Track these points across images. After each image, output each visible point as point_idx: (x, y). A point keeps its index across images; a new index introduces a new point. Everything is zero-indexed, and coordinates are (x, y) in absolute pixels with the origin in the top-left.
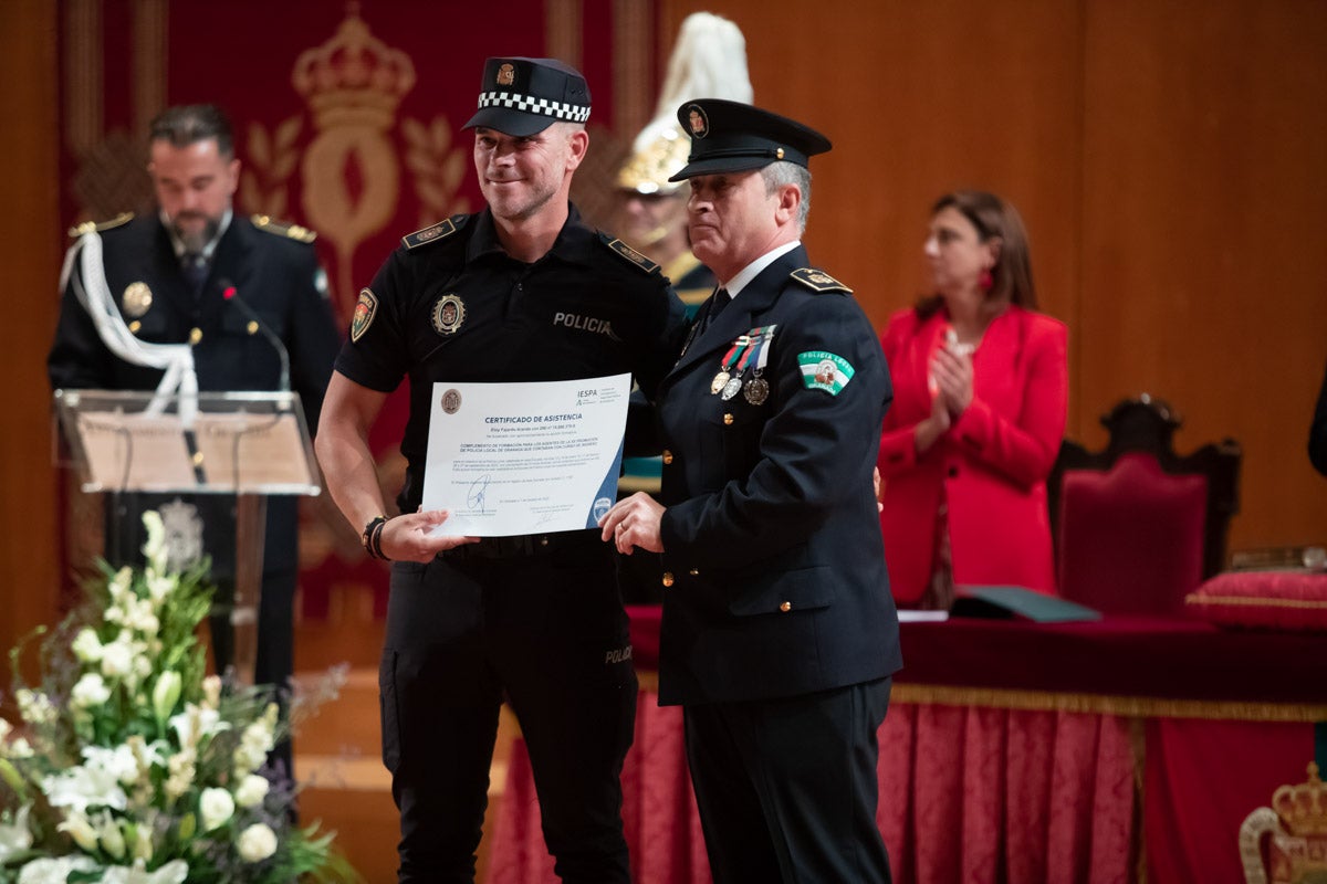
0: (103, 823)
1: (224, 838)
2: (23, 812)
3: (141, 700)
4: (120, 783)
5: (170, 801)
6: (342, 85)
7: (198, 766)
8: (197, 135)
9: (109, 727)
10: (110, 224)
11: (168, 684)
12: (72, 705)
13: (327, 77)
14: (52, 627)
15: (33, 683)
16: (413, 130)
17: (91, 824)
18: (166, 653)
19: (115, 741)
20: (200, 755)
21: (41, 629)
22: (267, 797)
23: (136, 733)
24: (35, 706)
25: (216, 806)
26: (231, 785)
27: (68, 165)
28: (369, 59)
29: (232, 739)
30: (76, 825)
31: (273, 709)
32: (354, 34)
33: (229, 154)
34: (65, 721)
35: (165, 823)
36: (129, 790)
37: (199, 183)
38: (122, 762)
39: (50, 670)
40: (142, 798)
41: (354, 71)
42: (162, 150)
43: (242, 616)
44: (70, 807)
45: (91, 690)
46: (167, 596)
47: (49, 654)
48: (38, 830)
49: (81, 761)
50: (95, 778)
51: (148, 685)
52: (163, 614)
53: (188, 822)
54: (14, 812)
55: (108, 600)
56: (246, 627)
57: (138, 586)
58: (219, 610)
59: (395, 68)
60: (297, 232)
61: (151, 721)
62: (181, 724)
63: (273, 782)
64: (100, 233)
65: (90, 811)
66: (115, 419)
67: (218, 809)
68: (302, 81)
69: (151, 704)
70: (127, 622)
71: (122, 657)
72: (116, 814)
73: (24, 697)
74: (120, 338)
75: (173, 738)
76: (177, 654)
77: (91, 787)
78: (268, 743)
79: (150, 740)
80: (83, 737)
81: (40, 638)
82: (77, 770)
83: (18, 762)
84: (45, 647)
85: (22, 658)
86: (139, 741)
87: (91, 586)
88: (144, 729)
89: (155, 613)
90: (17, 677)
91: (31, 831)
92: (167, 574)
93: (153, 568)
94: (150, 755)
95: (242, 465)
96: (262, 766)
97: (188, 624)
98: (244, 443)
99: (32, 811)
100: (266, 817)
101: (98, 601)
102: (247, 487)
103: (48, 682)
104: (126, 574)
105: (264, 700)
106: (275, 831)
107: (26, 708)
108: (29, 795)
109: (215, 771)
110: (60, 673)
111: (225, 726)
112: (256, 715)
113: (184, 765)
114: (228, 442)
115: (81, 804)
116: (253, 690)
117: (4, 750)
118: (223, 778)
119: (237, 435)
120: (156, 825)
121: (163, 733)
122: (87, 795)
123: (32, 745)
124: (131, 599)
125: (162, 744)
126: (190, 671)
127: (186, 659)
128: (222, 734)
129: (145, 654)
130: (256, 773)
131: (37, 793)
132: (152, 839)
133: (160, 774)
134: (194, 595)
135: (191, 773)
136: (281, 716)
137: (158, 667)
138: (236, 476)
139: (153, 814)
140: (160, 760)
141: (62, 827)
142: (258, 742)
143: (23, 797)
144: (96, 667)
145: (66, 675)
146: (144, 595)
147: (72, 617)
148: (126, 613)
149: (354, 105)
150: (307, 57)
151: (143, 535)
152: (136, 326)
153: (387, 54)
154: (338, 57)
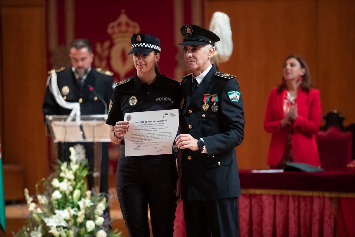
0: (61, 230)
1: (92, 234)
2: (40, 228)
3: (70, 197)
4: (65, 220)
5: (78, 224)
6: (121, 32)
7: (85, 215)
8: (82, 47)
9: (62, 205)
10: (59, 71)
11: (77, 193)
12: (52, 199)
13: (116, 30)
14: (46, 178)
15: (42, 193)
17: (58, 231)
18: (76, 185)
19: (63, 208)
20: (86, 211)
21: (44, 179)
22: (104, 223)
23: (69, 206)
24: (42, 199)
25: (90, 225)
26: (94, 219)
28: (128, 25)
29: (94, 207)
30: (53, 231)
31: (105, 199)
32: (123, 18)
33: (91, 52)
34: (50, 203)
35: (77, 230)
36: (67, 221)
37: (83, 59)
38: (65, 214)
39: (46, 190)
40: (71, 223)
41: (124, 28)
42: (73, 50)
43: (96, 174)
44: (52, 226)
45: (57, 195)
46: (77, 170)
47: (46, 186)
48: (44, 232)
49: (54, 214)
50: (58, 218)
51: (72, 193)
52: (75, 174)
53: (83, 230)
54: (37, 228)
55: (61, 171)
56: (97, 177)
58: (90, 173)
59: (134, 27)
60: (108, 73)
61: (73, 203)
62: (81, 203)
63: (105, 218)
64: (57, 73)
65: (58, 227)
66: (62, 123)
67: (91, 226)
68: (110, 31)
69: (72, 198)
70: (66, 177)
71: (65, 186)
72: (64, 228)
73: (39, 197)
74: (61, 101)
75: (78, 207)
76: (79, 185)
77: (57, 221)
78: (104, 208)
79: (72, 208)
80: (55, 207)
81: (43, 181)
82: (54, 216)
83: (38, 214)
84: (45, 184)
85: (39, 187)
86: (70, 208)
87: (56, 167)
88: (71, 205)
89: (73, 174)
90: (37, 192)
91: (42, 232)
92: (76, 164)
93: (72, 162)
94: (73, 212)
95: (96, 134)
96: (102, 214)
97: (82, 177)
98: (96, 129)
99: (42, 227)
100: (103, 228)
101: (58, 171)
102: (97, 140)
103: (46, 193)
104: (65, 164)
105: (102, 197)
106: (106, 232)
107: (40, 200)
108: (41, 223)
109: (90, 216)
110: (49, 190)
111: (92, 204)
112: (100, 201)
113: (82, 214)
114: (91, 129)
115: (55, 225)
116: (99, 194)
117: (35, 211)
118: (92, 217)
119: (94, 127)
120: (75, 231)
121: (76, 206)
122: (57, 223)
123: (42, 210)
124: (67, 170)
125: (76, 209)
126: (83, 189)
127: (82, 186)
128: (91, 206)
129: (71, 185)
130: (101, 216)
131: (43, 222)
132: (74, 234)
133: (75, 217)
134: (83, 169)
135: (83, 216)
136: (107, 201)
137: (74, 188)
138: (94, 137)
139: (74, 228)
140: (75, 213)
141: (50, 231)
142: (101, 208)
143: (40, 224)
144: (58, 189)
145: (50, 191)
146: (70, 169)
147: (51, 176)
148: (66, 174)
149: (124, 37)
150: (111, 25)
151: (69, 153)
152: (65, 98)
153: (132, 23)
154: (119, 25)
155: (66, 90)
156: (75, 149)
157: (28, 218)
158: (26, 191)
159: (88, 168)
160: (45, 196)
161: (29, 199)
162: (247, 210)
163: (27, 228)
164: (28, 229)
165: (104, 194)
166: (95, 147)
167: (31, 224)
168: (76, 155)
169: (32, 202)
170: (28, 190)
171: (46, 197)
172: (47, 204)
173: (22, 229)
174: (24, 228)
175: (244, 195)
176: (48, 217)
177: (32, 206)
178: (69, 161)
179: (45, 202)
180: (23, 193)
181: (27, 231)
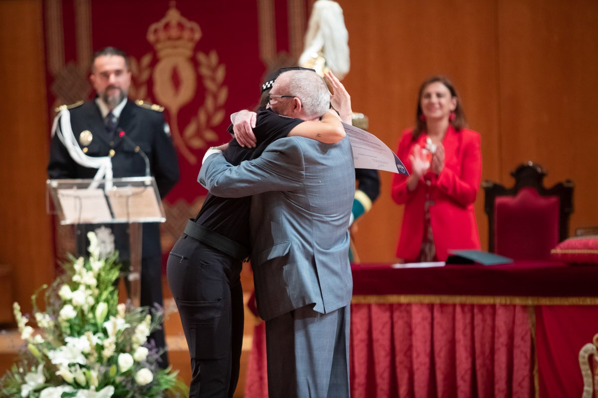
0: (76, 371)
1: (129, 375)
2: (41, 367)
3: (90, 316)
4: (83, 353)
5: (105, 360)
6: (169, 39)
7: (117, 344)
9: (77, 328)
10: (73, 106)
11: (102, 308)
12: (60, 319)
13: (162, 35)
14: (49, 284)
15: (42, 310)
16: (201, 57)
17: (70, 371)
18: (100, 294)
19: (80, 334)
20: (117, 339)
21: (45, 286)
22: (147, 357)
23: (89, 330)
24: (44, 320)
25: (125, 361)
26: (131, 351)
27: (50, 79)
28: (181, 26)
29: (130, 332)
30: (64, 372)
31: (149, 317)
32: (173, 16)
34: (57, 326)
35: (103, 369)
36: (86, 356)
38: (83, 343)
39: (50, 304)
40: (93, 359)
41: (174, 32)
43: (134, 277)
44: (61, 364)
45: (68, 312)
46: (100, 270)
47: (49, 297)
48: (48, 375)
49: (65, 344)
50: (71, 351)
51: (93, 309)
52: (98, 277)
53: (113, 369)
54: (37, 367)
55: (74, 272)
56: (135, 281)
57: (87, 265)
58: (123, 274)
59: (192, 30)
60: (155, 107)
61: (95, 325)
62: (108, 325)
63: (150, 350)
64: (69, 110)
65: (70, 366)
66: (74, 192)
67: (126, 363)
68: (151, 37)
69: (94, 317)
70: (82, 281)
71: (81, 297)
72: (81, 366)
73: (39, 316)
74: (79, 156)
75: (105, 332)
76: (105, 295)
77: (70, 355)
78: (147, 332)
79: (95, 333)
80: (66, 333)
81: (45, 290)
82: (63, 348)
83: (37, 345)
84: (47, 294)
85: (37, 299)
86: (90, 334)
87: (66, 266)
88: (92, 329)
89: (95, 277)
90: (35, 308)
91: (45, 375)
92: (99, 260)
93: (92, 256)
94: (95, 340)
95: (131, 210)
96: (145, 343)
97: (109, 281)
98: (131, 200)
99: (45, 366)
100: (148, 365)
101: (69, 273)
102: (133, 219)
103: (49, 309)
104: (81, 260)
105: (144, 313)
106: (152, 371)
107: (40, 322)
108: (43, 360)
109: (124, 346)
110: (54, 305)
111: (128, 326)
112: (141, 320)
113: (110, 344)
114: (124, 200)
115: (66, 363)
116: (139, 309)
117: (31, 340)
118: (128, 348)
119: (128, 197)
120: (99, 371)
121: (100, 330)
122: (69, 359)
123: (43, 337)
124: (84, 271)
125: (100, 335)
126: (111, 302)
127: (110, 297)
128: (127, 329)
129: (91, 295)
130: (142, 346)
131: (46, 358)
132: (98, 377)
133: (100, 348)
134: (112, 268)
135: (114, 347)
136: (152, 320)
137: (97, 301)
138: (128, 215)
139: (98, 366)
140: (100, 342)
141: (58, 373)
142: (142, 332)
143: (40, 360)
144: (70, 302)
145: (56, 306)
146: (90, 269)
147: (58, 280)
148: (82, 278)
149: (175, 47)
150: (153, 27)
151: (88, 243)
152: (86, 150)
153: (188, 24)
154: (167, 26)
155: (87, 136)
156: (96, 234)
157: (20, 351)
158: (16, 306)
159: (120, 266)
160: (48, 314)
161: (22, 321)
162: (387, 330)
163: (18, 368)
164: (21, 370)
165: (147, 308)
166: (130, 231)
167: (26, 362)
168: (98, 245)
169: (27, 324)
170: (20, 304)
171: (50, 316)
172: (52, 328)
173: (10, 370)
174: (14, 369)
175: (380, 305)
176: (54, 349)
177: (26, 332)
178: (88, 255)
179: (48, 324)
180: (12, 310)
181: (19, 373)
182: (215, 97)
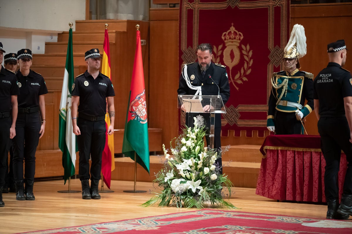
0: (186, 173)
1: (208, 176)
2: (172, 170)
3: (193, 151)
4: (189, 166)
5: (198, 169)
6: (230, 38)
7: (203, 163)
8: (206, 49)
9: (187, 156)
10: (189, 64)
11: (198, 148)
12: (181, 151)
13: (227, 37)
14: (177, 138)
15: (174, 148)
16: (243, 47)
17: (184, 173)
18: (198, 142)
19: (188, 158)
20: (203, 161)
21: (175, 138)
22: (215, 169)
23: (192, 157)
24: (174, 152)
25: (206, 170)
26: (209, 166)
27: (181, 53)
28: (235, 33)
29: (209, 158)
30: (181, 173)
31: (217, 153)
32: (233, 29)
33: (211, 53)
34: (179, 154)
35: (197, 173)
36: (191, 167)
37: (205, 58)
38: (190, 162)
39: (177, 145)
40: (193, 169)
41: (232, 36)
42: (199, 51)
43: (212, 136)
44: (181, 170)
45: (184, 149)
46: (197, 132)
47: (177, 142)
48: (175, 174)
49: (183, 162)
50: (185, 165)
51: (194, 148)
52: (197, 135)
53: (201, 173)
54: (171, 171)
55: (187, 133)
56: (212, 138)
57: (192, 130)
58: (207, 135)
59: (240, 35)
60: (223, 66)
61: (195, 155)
62: (200, 155)
65: (184, 171)
66: (189, 100)
68: (223, 38)
69: (195, 152)
70: (190, 137)
71: (190, 143)
72: (189, 171)
73: (172, 150)
75: (199, 158)
76: (199, 142)
79: (194, 158)
80: (183, 157)
83: (171, 162)
85: (172, 143)
87: (184, 130)
89: (195, 135)
90: (171, 146)
92: (198, 128)
93: (195, 127)
94: (195, 161)
97: (201, 137)
99: (174, 170)
100: (215, 172)
101: (185, 133)
102: (212, 112)
103: (176, 147)
105: (215, 151)
106: (217, 175)
108: (173, 167)
109: (206, 164)
111: (208, 156)
112: (213, 154)
113: (201, 163)
117: (169, 159)
121: (197, 157)
122: (183, 168)
123: (174, 158)
124: (191, 132)
125: (197, 159)
126: (202, 146)
127: (201, 143)
129: (194, 142)
130: (213, 164)
131: (175, 167)
132: (195, 176)
133: (196, 164)
134: (202, 132)
137: (196, 145)
139: (195, 171)
141: (179, 173)
142: (214, 159)
144: (185, 145)
145: (180, 146)
147: (181, 136)
148: (190, 135)
149: (232, 42)
150: (224, 33)
152: (192, 82)
153: (238, 33)
154: (230, 33)
157: (165, 163)
159: (206, 131)
160: (176, 149)
161: (166, 151)
162: (318, 163)
164: (165, 171)
167: (166, 168)
169: (167, 153)
170: (165, 145)
173: (160, 171)
174: (162, 170)
175: (316, 152)
176: (178, 164)
177: (167, 156)
179: (176, 153)
180: (162, 147)
182: (248, 63)
